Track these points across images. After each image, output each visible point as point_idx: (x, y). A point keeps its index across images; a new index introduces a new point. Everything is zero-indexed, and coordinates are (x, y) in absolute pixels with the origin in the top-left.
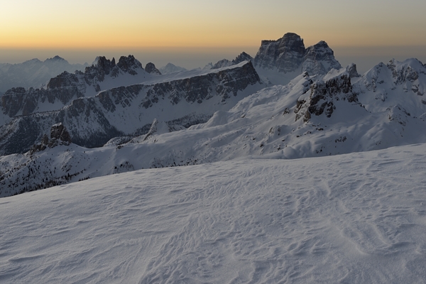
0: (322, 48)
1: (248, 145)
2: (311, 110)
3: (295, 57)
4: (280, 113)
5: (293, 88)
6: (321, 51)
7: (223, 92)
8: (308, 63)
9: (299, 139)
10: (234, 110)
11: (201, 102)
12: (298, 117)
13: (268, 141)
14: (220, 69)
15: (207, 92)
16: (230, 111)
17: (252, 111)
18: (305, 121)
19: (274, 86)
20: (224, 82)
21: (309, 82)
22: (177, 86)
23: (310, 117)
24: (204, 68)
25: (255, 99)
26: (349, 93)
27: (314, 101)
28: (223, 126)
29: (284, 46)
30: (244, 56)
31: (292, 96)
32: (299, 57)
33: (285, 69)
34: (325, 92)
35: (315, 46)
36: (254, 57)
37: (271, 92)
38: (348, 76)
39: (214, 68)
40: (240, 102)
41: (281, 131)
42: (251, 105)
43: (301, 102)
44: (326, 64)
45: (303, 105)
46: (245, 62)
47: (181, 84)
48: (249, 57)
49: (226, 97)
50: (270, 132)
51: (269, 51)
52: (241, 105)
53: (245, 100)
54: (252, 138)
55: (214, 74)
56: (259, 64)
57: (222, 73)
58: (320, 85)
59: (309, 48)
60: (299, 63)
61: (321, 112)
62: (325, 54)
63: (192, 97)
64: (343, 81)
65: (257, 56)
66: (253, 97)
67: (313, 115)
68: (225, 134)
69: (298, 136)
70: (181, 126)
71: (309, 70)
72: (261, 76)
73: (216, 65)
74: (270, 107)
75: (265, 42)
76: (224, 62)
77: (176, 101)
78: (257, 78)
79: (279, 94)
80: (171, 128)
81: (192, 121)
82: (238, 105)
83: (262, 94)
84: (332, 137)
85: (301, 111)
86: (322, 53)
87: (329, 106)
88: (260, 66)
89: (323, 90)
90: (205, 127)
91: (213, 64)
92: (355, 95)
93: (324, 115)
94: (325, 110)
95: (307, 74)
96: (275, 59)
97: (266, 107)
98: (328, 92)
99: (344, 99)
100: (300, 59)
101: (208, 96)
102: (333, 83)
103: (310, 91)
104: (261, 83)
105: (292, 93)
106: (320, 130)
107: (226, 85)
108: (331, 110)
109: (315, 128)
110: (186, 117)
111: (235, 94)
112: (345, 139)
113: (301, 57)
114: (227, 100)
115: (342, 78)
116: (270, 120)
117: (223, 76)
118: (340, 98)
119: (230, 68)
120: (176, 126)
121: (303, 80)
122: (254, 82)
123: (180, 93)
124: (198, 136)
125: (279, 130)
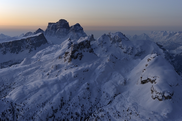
0: (78, 27)
1: (41, 74)
2: (72, 57)
3: (65, 31)
4: (57, 58)
5: (63, 46)
6: (77, 28)
7: (29, 48)
8: (71, 34)
9: (66, 71)
10: (35, 57)
11: (18, 53)
12: (65, 60)
13: (51, 72)
14: (27, 37)
15: (21, 48)
16: (32, 58)
17: (43, 57)
18: (69, 62)
19: (54, 45)
20: (29, 43)
21: (71, 43)
22: (5, 45)
23: (71, 60)
24: (20, 36)
25: (45, 51)
26: (90, 49)
27: (73, 52)
28: (29, 65)
29: (59, 25)
30: (40, 30)
31: (63, 50)
32: (67, 31)
33: (60, 37)
34: (78, 48)
35: (74, 25)
36: (45, 31)
37: (53, 48)
38: (89, 40)
39: (25, 36)
40: (37, 53)
41: (57, 67)
42: (43, 55)
43: (67, 53)
44: (79, 34)
45: (68, 54)
46: (40, 33)
47: (7, 45)
48: (42, 30)
49: (31, 51)
50: (52, 68)
51: (52, 28)
52: (38, 54)
53: (40, 52)
54: (43, 71)
55: (24, 39)
56: (47, 34)
57: (29, 39)
58: (76, 45)
59: (71, 27)
60: (67, 34)
61: (76, 58)
62: (79, 29)
63: (13, 51)
64: (86, 42)
65: (46, 30)
66: (44, 51)
67: (73, 59)
68: (29, 69)
69: (65, 70)
70: (7, 66)
71: (72, 37)
72: (48, 40)
73: (26, 34)
74: (52, 56)
75: (50, 24)
76: (30, 33)
77: (5, 53)
78: (46, 41)
79: (57, 49)
80: (2, 67)
81: (13, 63)
82: (36, 54)
83: (48, 49)
84: (82, 69)
85: (67, 57)
86: (78, 29)
87: (80, 55)
88: (48, 35)
89: (77, 47)
90: (20, 66)
91: (24, 34)
92: (92, 49)
93: (78, 59)
94: (78, 57)
95: (70, 39)
96: (55, 32)
97: (50, 55)
98: (79, 48)
99: (87, 51)
100: (67, 32)
101: (21, 50)
102: (82, 43)
103: (71, 47)
104: (48, 44)
105: (63, 48)
106: (76, 66)
107: (30, 45)
108: (81, 57)
109: (73, 65)
110: (10, 61)
111: (35, 49)
112: (88, 70)
113: (68, 31)
114: (31, 52)
115: (86, 41)
116: (52, 62)
117: (29, 40)
118: (85, 51)
119: (32, 36)
120: (5, 66)
121: (68, 42)
122: (45, 43)
123: (7, 49)
124: (16, 70)
125: (56, 67)
